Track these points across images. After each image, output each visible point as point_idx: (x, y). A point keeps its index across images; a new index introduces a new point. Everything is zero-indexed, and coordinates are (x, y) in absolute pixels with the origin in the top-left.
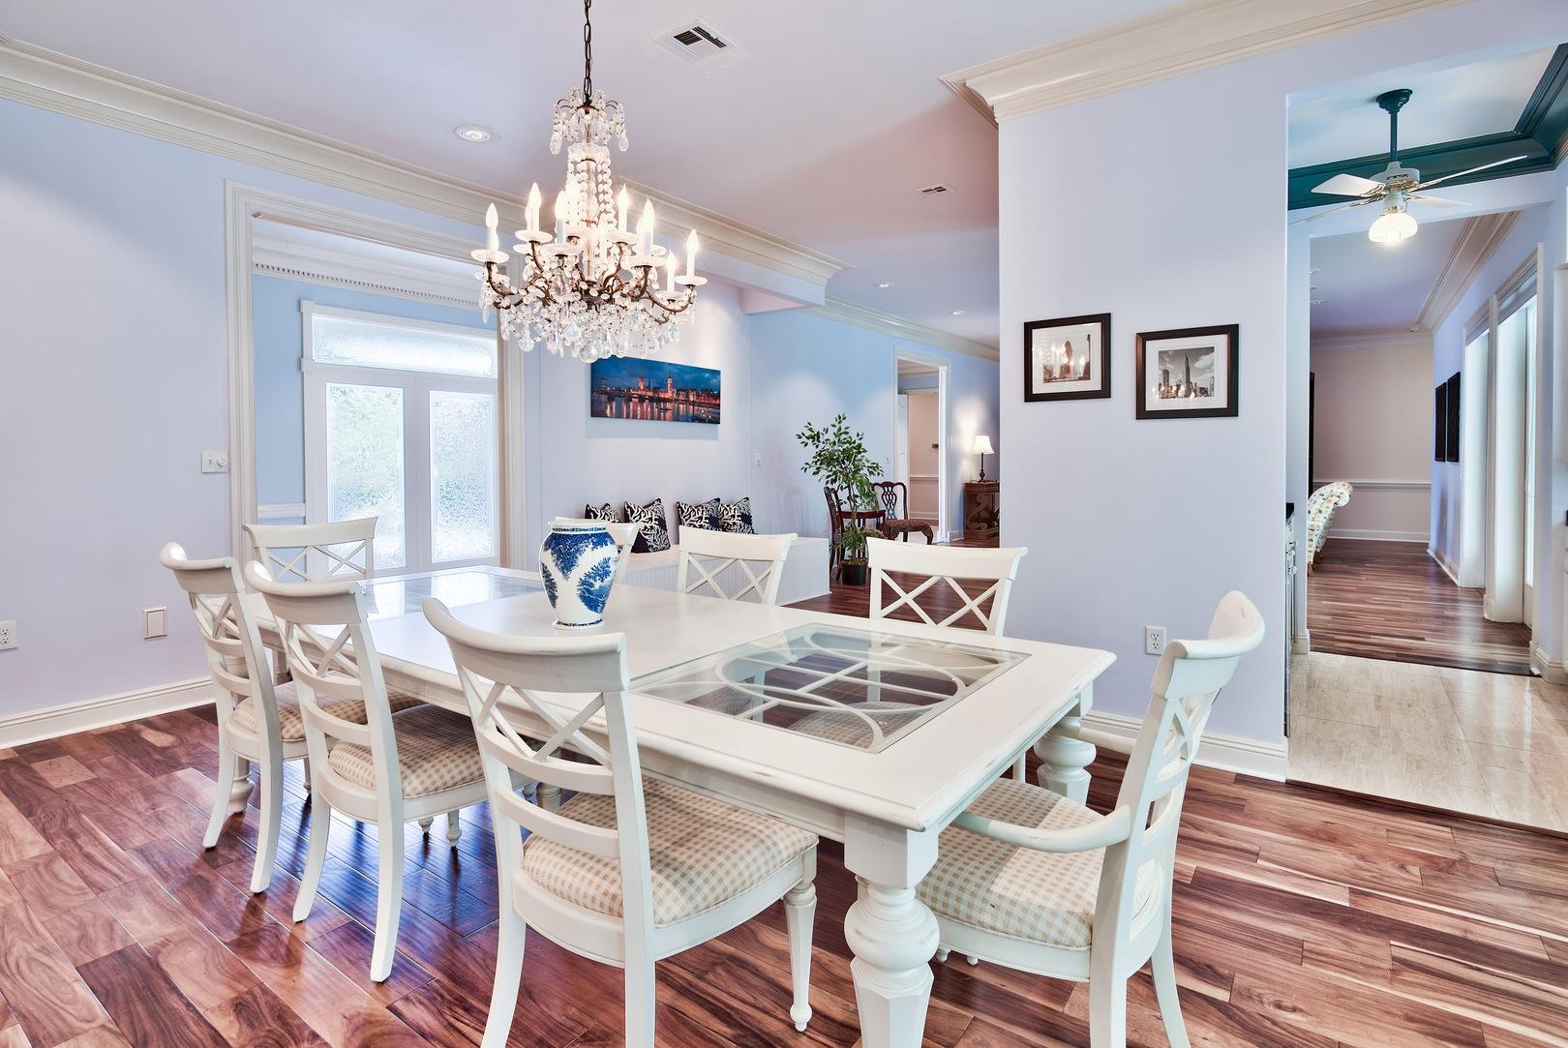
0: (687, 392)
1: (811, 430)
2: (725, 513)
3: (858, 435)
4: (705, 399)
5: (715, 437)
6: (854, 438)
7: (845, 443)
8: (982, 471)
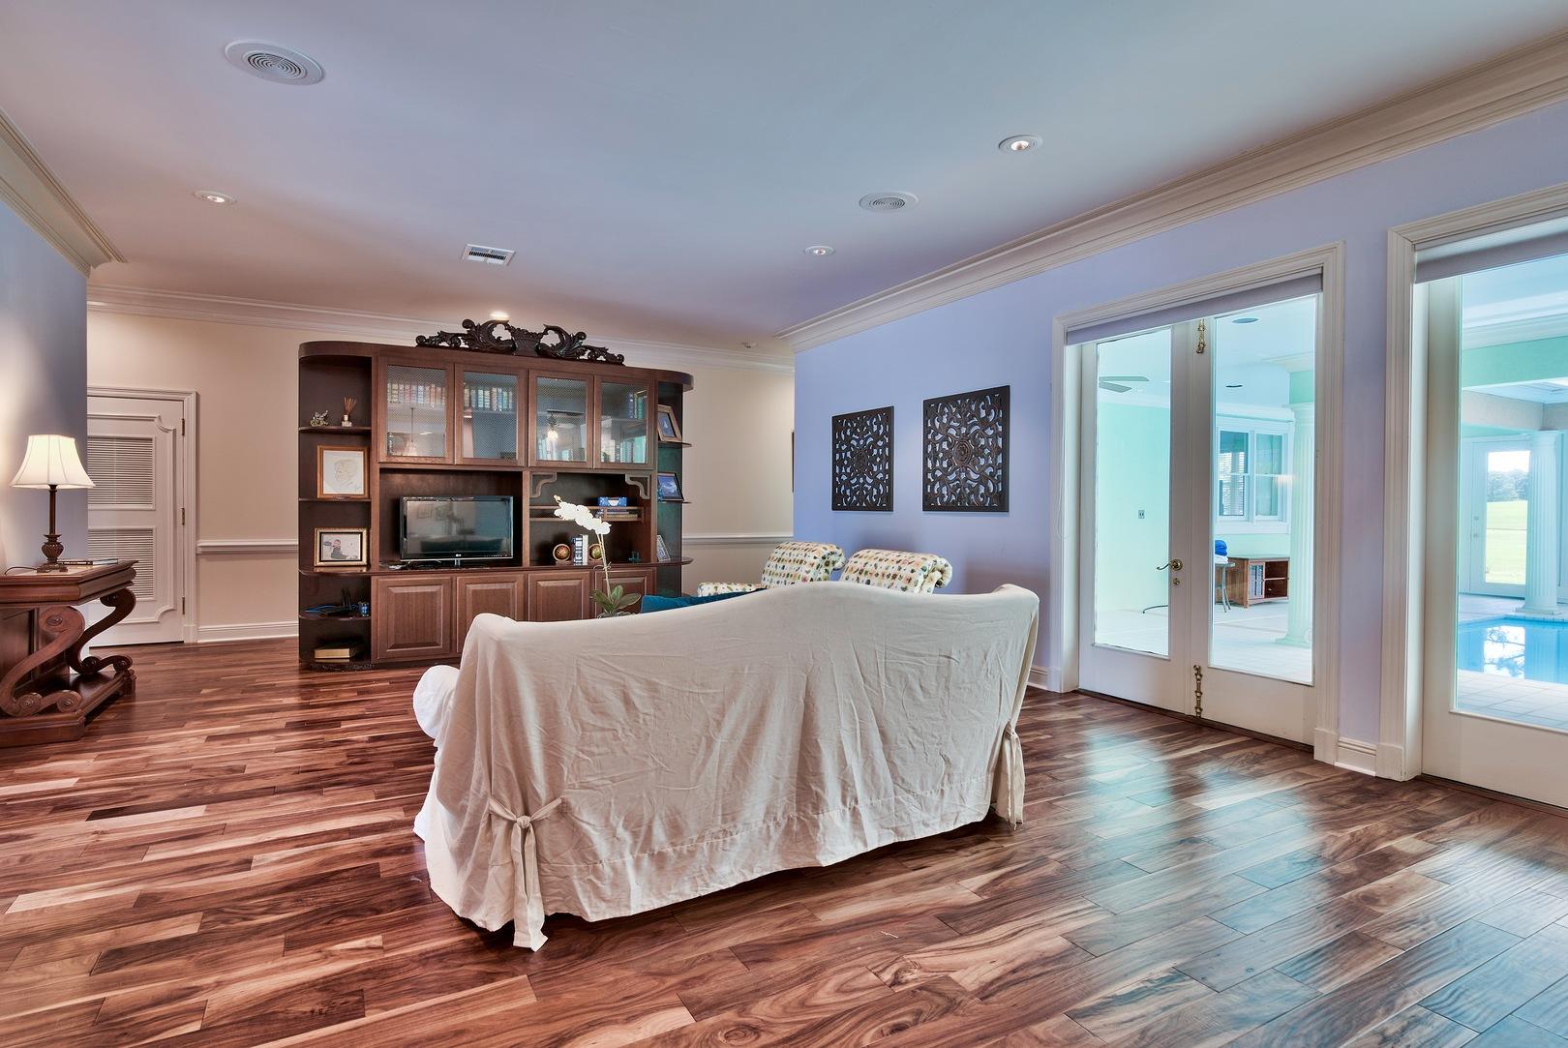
8: (52, 538)
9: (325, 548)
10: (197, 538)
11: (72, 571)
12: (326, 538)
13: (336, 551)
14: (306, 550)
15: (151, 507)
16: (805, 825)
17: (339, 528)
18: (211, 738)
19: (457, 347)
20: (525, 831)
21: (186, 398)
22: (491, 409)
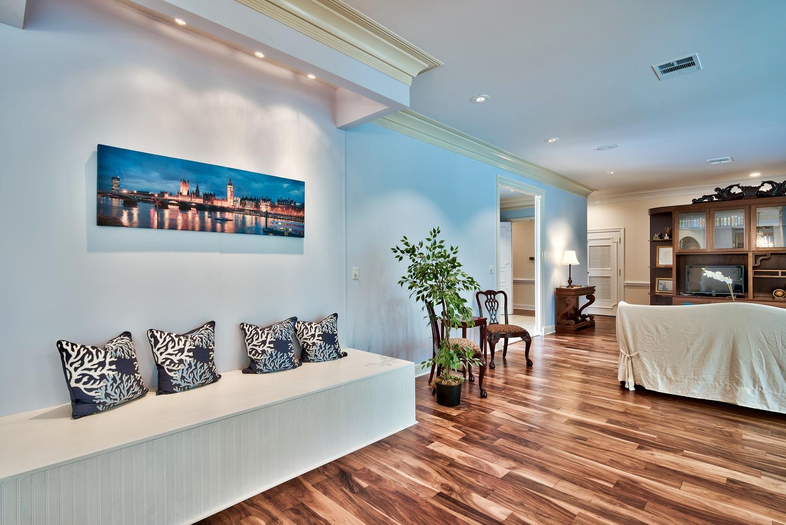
0: (257, 201)
1: (407, 244)
2: (305, 332)
3: (452, 249)
4: (283, 210)
5: (300, 251)
6: (449, 252)
7: (439, 257)
8: (570, 278)
9: (660, 285)
10: (624, 280)
11: (575, 288)
12: (660, 281)
13: (664, 286)
14: (653, 286)
15: (610, 269)
16: (732, 389)
17: (666, 278)
18: (603, 340)
19: (712, 201)
20: (628, 358)
21: (621, 230)
22: (731, 225)
